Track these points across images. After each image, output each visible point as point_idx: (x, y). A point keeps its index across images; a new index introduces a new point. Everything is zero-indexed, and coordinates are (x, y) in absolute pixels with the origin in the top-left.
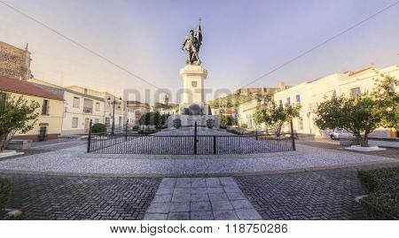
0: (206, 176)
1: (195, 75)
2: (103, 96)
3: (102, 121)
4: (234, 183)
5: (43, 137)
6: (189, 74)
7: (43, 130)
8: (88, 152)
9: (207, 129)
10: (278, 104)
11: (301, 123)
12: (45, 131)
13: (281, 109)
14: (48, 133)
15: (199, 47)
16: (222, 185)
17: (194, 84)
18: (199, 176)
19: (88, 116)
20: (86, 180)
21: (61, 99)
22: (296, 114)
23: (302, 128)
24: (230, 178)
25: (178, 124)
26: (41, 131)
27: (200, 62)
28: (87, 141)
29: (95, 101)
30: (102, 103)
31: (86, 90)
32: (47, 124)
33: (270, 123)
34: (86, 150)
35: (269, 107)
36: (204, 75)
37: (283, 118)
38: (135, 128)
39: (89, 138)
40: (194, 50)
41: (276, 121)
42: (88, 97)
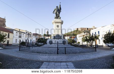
0: (61, 62)
1: (58, 22)
2: (25, 32)
3: (24, 41)
4: (72, 64)
5: (8, 45)
6: (56, 23)
7: (8, 42)
8: (19, 51)
9: (63, 44)
10: (91, 34)
11: (99, 42)
12: (8, 43)
13: (92, 36)
14: (9, 43)
15: (60, 12)
16: (67, 65)
17: (58, 26)
18: (58, 62)
19: (20, 39)
20: (18, 59)
21: (12, 33)
22: (98, 38)
23: (100, 43)
24: (71, 63)
25: (51, 43)
26: (7, 43)
27: (60, 18)
28: (19, 47)
29: (22, 34)
30: (24, 34)
31: (20, 30)
32: (9, 41)
33: (88, 42)
34: (19, 50)
35: (88, 36)
36: (62, 23)
37: (93, 40)
38: (36, 44)
39: (20, 47)
40: (58, 13)
41: (91, 41)
42: (20, 32)
